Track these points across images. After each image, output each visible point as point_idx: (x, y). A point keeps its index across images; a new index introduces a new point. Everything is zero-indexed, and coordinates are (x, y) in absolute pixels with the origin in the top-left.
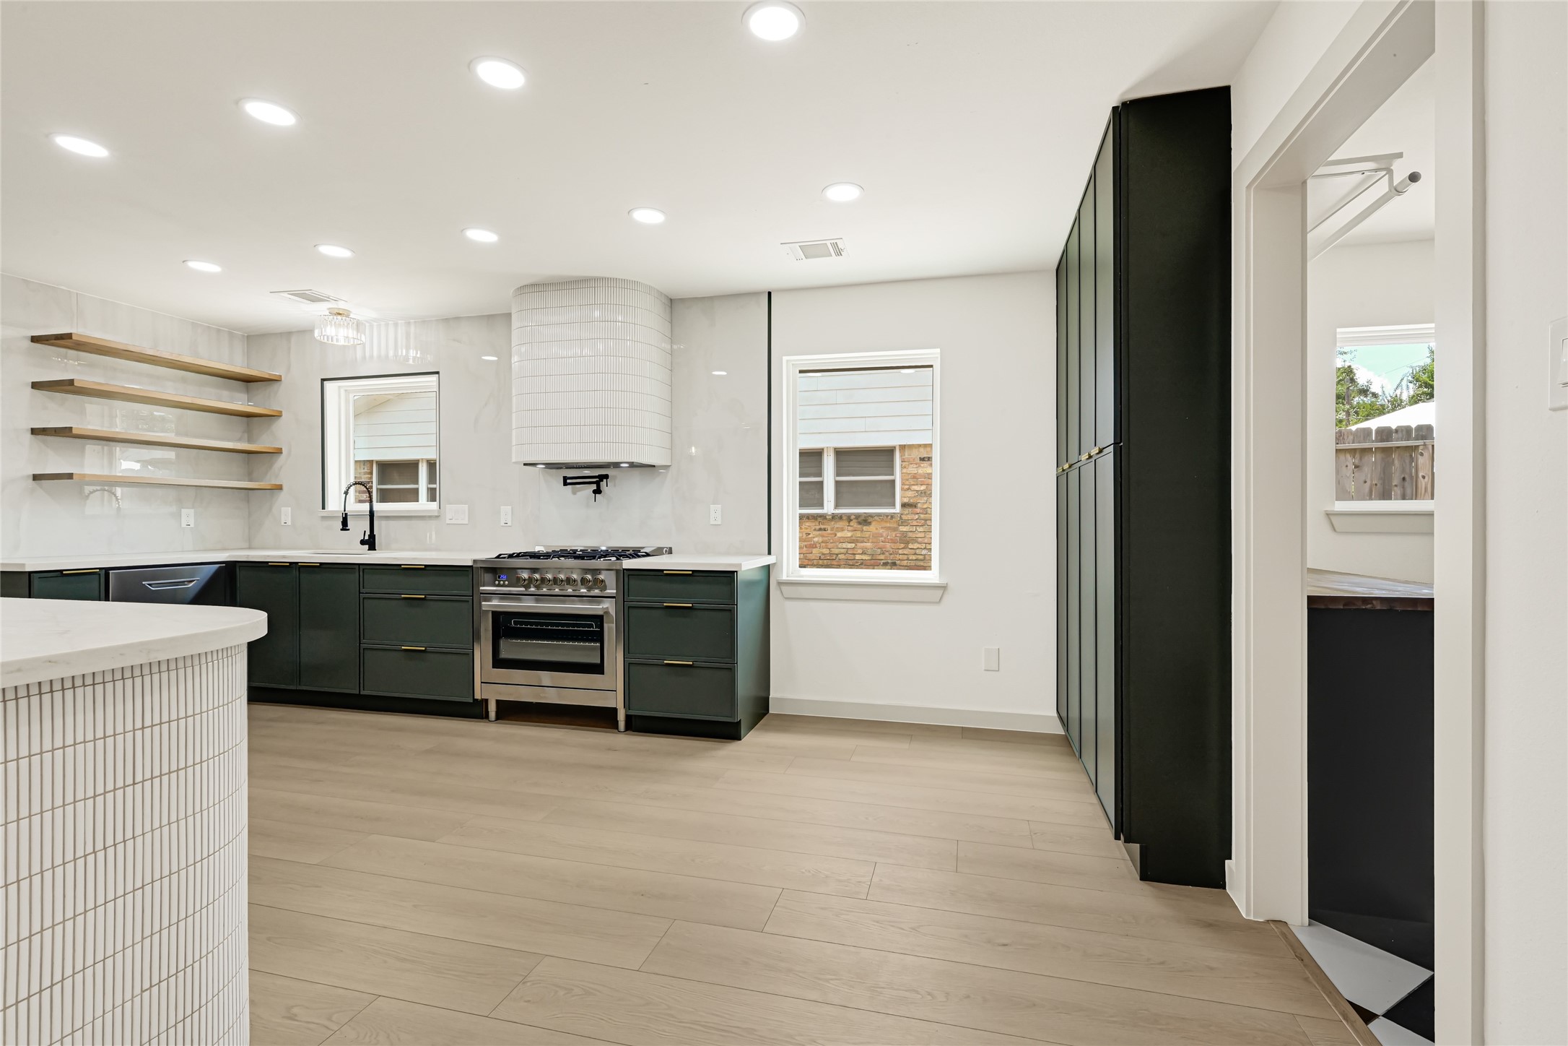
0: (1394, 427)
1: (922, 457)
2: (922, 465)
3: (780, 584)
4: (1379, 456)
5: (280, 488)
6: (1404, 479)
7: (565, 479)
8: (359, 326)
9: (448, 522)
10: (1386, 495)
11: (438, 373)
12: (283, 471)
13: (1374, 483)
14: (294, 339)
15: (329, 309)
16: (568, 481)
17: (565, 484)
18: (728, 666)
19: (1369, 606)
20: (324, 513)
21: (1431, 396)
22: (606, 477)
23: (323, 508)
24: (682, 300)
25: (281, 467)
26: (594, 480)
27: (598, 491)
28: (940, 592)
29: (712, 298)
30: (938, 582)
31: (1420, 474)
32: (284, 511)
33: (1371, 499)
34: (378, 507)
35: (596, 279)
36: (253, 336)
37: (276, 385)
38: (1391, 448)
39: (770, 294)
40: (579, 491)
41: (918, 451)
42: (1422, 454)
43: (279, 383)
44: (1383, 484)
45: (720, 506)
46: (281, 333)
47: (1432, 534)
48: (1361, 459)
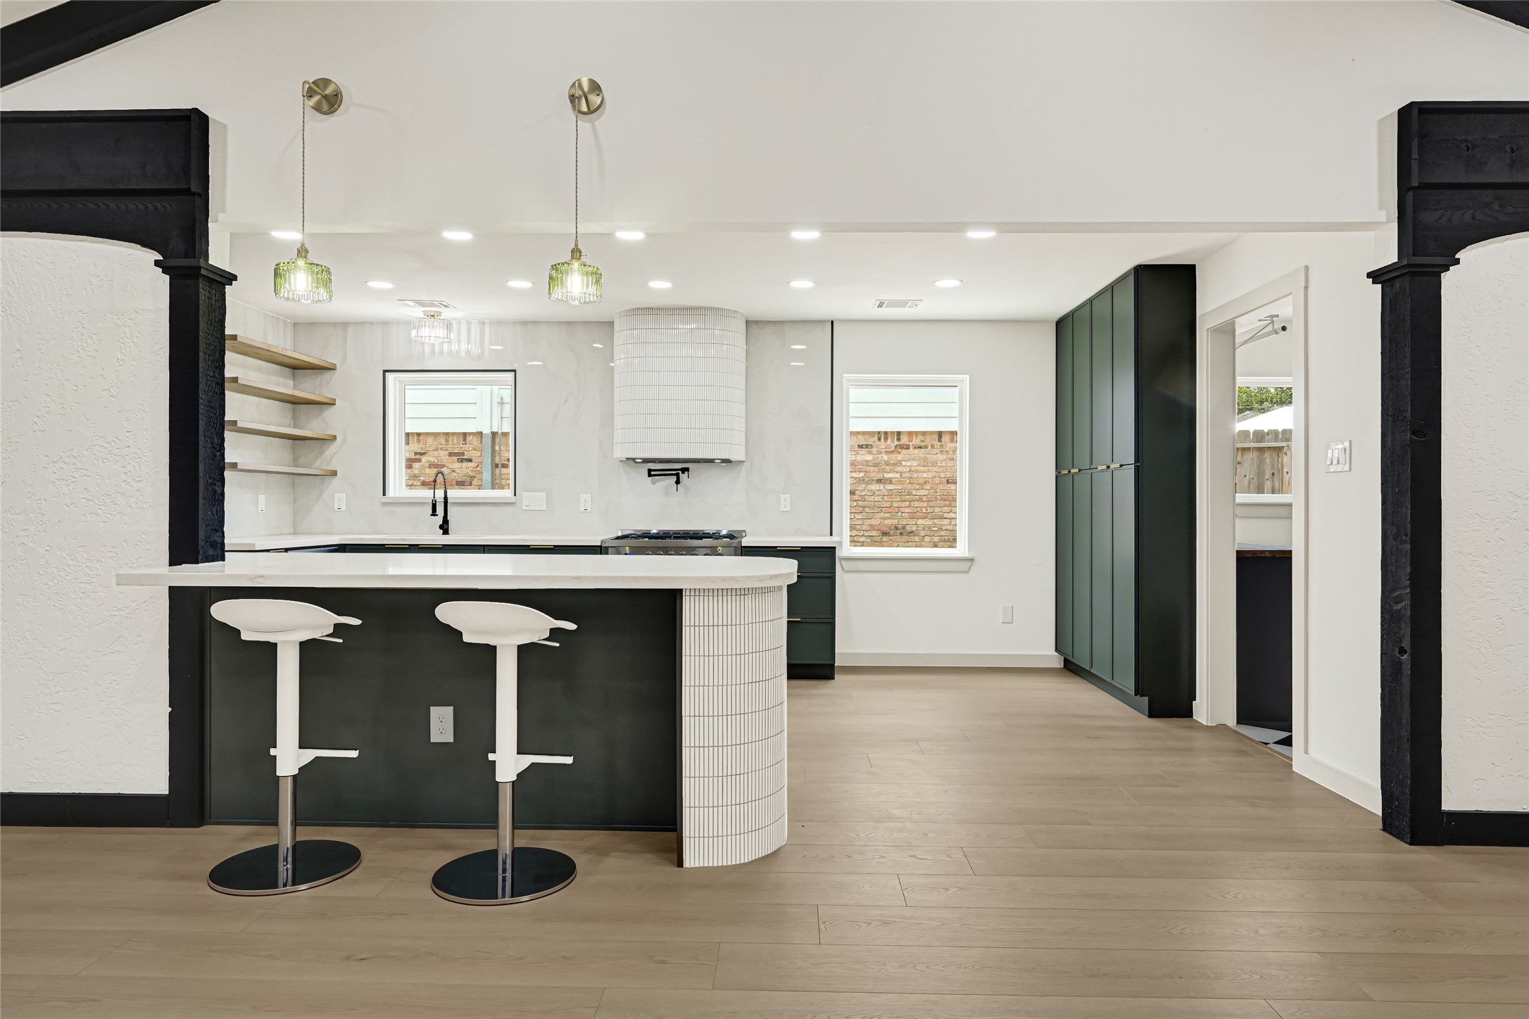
0: (1266, 431)
1: (861, 444)
2: (860, 452)
3: (840, 559)
4: (1255, 454)
5: (334, 473)
6: (1273, 474)
7: (650, 471)
8: (448, 326)
9: (524, 508)
10: (1260, 490)
11: (515, 371)
12: (333, 457)
13: (1252, 477)
14: (350, 330)
15: (424, 311)
16: (652, 473)
17: (650, 475)
18: (829, 621)
19: (1264, 555)
20: (384, 499)
21: (1291, 403)
22: (687, 469)
23: (384, 494)
24: (757, 322)
25: (334, 454)
26: (675, 472)
27: (678, 482)
28: (968, 564)
29: (782, 323)
30: (967, 555)
31: (1285, 471)
32: (337, 495)
33: (1249, 492)
34: (453, 494)
35: (706, 308)
36: (301, 323)
37: (328, 374)
38: (1264, 448)
39: (832, 322)
40: (658, 481)
41: (857, 438)
42: (1286, 454)
43: (332, 372)
44: (1258, 478)
45: (789, 495)
46: (335, 323)
47: (1291, 518)
48: (1242, 455)
